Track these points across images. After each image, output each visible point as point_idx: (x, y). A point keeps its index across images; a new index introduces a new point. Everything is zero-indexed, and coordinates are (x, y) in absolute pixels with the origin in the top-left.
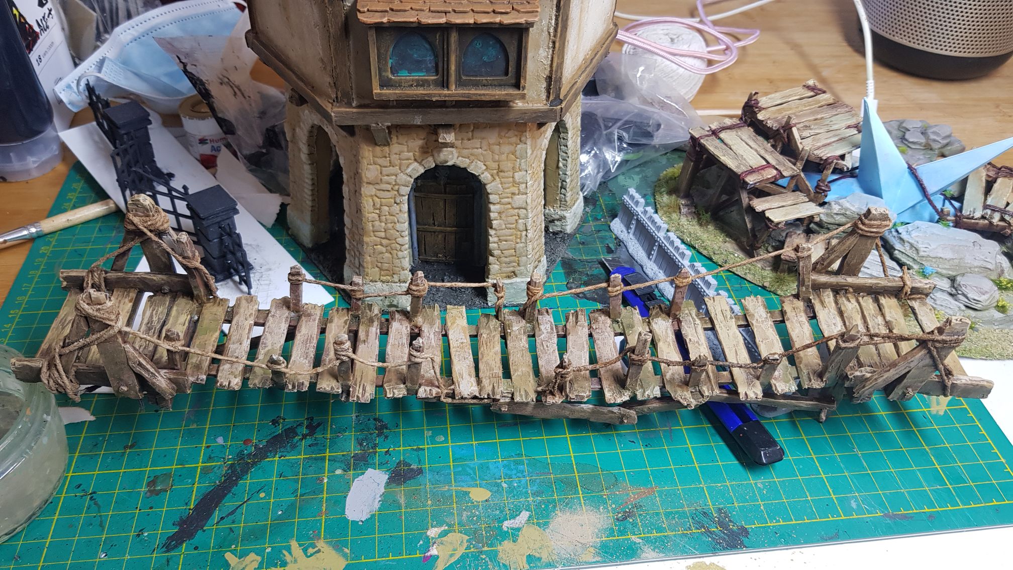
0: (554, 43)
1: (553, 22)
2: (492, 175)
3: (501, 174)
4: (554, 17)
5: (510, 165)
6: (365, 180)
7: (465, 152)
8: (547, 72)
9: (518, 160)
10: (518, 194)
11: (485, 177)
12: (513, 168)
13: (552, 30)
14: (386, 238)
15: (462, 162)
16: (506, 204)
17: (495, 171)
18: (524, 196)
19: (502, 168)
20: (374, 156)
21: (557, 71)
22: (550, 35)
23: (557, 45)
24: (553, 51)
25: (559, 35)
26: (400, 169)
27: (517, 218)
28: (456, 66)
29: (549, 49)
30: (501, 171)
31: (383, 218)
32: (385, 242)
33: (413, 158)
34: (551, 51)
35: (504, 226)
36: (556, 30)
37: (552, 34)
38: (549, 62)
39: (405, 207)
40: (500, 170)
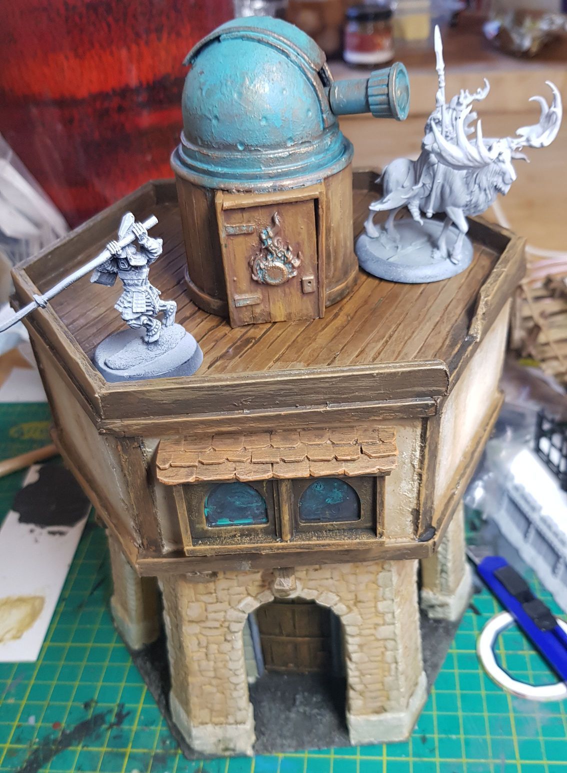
0: (420, 475)
1: (418, 454)
2: (348, 607)
3: (360, 605)
4: (418, 449)
5: (370, 595)
6: (186, 618)
7: (312, 584)
8: (413, 505)
9: (381, 589)
10: (384, 625)
11: (339, 609)
12: (375, 598)
13: (416, 463)
14: (215, 677)
15: (307, 594)
16: (368, 636)
17: (352, 602)
18: (392, 627)
19: (360, 598)
20: (195, 594)
21: (425, 503)
22: (414, 467)
23: (424, 477)
24: (419, 484)
25: (426, 466)
26: (230, 605)
27: (383, 650)
28: (290, 515)
29: (413, 481)
30: (360, 602)
31: (212, 657)
32: (214, 682)
33: (245, 592)
34: (416, 484)
35: (366, 659)
36: (422, 462)
37: (417, 467)
38: (415, 495)
39: (239, 644)
40: (357, 602)
